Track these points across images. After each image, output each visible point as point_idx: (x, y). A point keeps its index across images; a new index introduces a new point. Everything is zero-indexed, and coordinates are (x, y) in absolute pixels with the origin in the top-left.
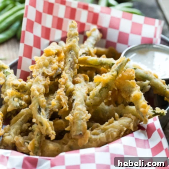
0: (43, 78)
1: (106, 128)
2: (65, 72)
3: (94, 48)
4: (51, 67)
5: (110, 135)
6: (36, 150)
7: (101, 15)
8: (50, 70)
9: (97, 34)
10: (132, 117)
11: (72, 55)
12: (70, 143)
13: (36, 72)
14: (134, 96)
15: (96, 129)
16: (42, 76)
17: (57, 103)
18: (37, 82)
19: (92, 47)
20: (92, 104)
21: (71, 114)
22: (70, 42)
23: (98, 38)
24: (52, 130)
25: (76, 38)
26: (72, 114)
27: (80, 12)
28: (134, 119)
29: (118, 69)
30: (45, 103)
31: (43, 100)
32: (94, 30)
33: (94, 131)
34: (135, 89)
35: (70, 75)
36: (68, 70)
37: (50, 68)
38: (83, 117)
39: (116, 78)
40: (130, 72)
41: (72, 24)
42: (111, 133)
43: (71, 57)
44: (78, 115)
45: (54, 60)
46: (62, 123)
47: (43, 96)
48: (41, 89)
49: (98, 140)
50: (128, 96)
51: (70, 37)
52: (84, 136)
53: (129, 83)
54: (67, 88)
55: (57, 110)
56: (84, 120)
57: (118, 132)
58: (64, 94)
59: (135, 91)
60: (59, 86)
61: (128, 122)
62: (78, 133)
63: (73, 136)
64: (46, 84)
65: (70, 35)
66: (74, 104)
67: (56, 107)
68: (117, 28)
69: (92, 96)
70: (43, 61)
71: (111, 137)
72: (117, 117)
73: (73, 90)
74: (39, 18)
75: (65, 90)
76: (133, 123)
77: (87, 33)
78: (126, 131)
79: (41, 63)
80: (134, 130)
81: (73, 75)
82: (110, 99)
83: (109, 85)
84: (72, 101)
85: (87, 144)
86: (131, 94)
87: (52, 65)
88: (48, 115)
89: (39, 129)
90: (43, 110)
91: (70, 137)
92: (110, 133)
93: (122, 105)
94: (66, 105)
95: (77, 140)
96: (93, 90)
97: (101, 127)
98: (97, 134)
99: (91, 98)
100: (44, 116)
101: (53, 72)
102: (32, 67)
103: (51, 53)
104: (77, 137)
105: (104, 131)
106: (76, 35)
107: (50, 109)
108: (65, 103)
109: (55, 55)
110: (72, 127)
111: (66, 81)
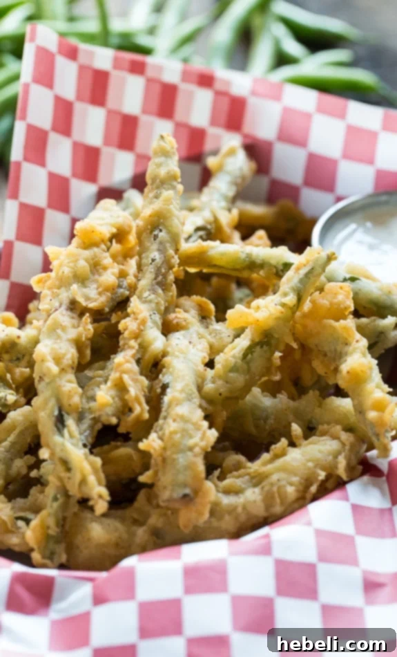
0: (73, 318)
1: (264, 472)
2: (140, 297)
3: (229, 210)
4: (96, 281)
5: (276, 495)
6: (51, 545)
7: (252, 102)
8: (92, 291)
9: (239, 163)
10: (345, 436)
11: (161, 243)
12: (155, 520)
13: (51, 300)
14: (348, 372)
15: (235, 473)
16: (69, 313)
17: (113, 398)
18: (54, 330)
19: (223, 208)
20: (220, 394)
21: (156, 432)
22: (155, 200)
23: (243, 178)
24: (100, 484)
25: (174, 188)
26: (160, 433)
27: (190, 96)
28: (347, 443)
29: (299, 285)
30: (76, 400)
31: (70, 391)
32: (232, 152)
33: (228, 482)
34: (350, 349)
35: (153, 305)
36: (149, 290)
37: (95, 286)
38: (191, 442)
39: (294, 313)
40: (336, 294)
41: (162, 143)
42: (279, 488)
43: (159, 250)
44: (177, 437)
45: (106, 258)
46: (130, 458)
47: (71, 376)
48: (65, 355)
49: (240, 510)
50: (332, 368)
51: (154, 186)
52: (198, 500)
53: (334, 328)
54: (143, 348)
55: (114, 421)
56: (197, 450)
57: (301, 483)
58: (136, 368)
59: (352, 354)
60: (121, 343)
61: (329, 454)
62: (179, 493)
63: (164, 501)
64: (80, 336)
65: (154, 180)
66: (166, 399)
67: (110, 410)
68: (301, 143)
69: (221, 372)
70: (72, 265)
71: (278, 500)
72: (297, 437)
73: (165, 354)
74: (64, 117)
75: (139, 356)
76: (345, 457)
77: (211, 162)
78: (323, 483)
79: (67, 271)
80: (348, 477)
81: (163, 308)
82: (277, 378)
83: (272, 336)
84: (159, 390)
85: (205, 522)
86: (341, 364)
87: (100, 275)
88: (87, 433)
89: (60, 479)
90: (70, 422)
91: (154, 502)
92: (275, 489)
93: (312, 395)
94: (140, 404)
95: (175, 512)
96: (226, 350)
97: (250, 468)
98: (237, 492)
99: (220, 377)
100: (74, 441)
101: (103, 299)
102: (40, 281)
103: (97, 238)
104: (177, 505)
105: (257, 480)
106: (174, 178)
107: (92, 416)
108: (137, 399)
109: (109, 244)
110: (160, 474)
111: (142, 327)
